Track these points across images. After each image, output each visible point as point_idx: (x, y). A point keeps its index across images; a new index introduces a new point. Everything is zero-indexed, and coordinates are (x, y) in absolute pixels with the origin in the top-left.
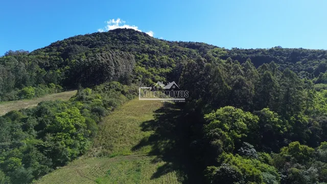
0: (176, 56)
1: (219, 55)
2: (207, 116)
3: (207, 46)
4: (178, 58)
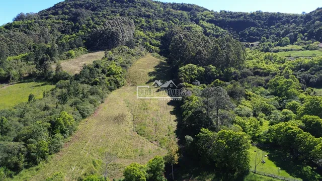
0: (169, 19)
1: (207, 19)
2: (180, 69)
3: (198, 9)
4: (171, 22)
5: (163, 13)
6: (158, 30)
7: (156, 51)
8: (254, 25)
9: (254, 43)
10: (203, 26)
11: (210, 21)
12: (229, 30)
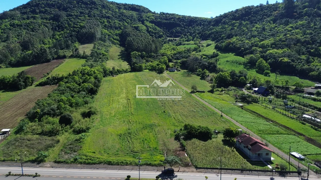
0: (123, 20)
1: (150, 20)
2: (131, 53)
3: (144, 10)
4: (125, 22)
5: (118, 14)
6: (116, 28)
7: (117, 44)
8: (179, 26)
9: (176, 39)
10: (146, 26)
11: (152, 22)
12: (164, 29)
